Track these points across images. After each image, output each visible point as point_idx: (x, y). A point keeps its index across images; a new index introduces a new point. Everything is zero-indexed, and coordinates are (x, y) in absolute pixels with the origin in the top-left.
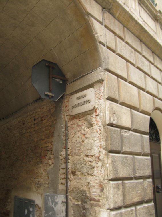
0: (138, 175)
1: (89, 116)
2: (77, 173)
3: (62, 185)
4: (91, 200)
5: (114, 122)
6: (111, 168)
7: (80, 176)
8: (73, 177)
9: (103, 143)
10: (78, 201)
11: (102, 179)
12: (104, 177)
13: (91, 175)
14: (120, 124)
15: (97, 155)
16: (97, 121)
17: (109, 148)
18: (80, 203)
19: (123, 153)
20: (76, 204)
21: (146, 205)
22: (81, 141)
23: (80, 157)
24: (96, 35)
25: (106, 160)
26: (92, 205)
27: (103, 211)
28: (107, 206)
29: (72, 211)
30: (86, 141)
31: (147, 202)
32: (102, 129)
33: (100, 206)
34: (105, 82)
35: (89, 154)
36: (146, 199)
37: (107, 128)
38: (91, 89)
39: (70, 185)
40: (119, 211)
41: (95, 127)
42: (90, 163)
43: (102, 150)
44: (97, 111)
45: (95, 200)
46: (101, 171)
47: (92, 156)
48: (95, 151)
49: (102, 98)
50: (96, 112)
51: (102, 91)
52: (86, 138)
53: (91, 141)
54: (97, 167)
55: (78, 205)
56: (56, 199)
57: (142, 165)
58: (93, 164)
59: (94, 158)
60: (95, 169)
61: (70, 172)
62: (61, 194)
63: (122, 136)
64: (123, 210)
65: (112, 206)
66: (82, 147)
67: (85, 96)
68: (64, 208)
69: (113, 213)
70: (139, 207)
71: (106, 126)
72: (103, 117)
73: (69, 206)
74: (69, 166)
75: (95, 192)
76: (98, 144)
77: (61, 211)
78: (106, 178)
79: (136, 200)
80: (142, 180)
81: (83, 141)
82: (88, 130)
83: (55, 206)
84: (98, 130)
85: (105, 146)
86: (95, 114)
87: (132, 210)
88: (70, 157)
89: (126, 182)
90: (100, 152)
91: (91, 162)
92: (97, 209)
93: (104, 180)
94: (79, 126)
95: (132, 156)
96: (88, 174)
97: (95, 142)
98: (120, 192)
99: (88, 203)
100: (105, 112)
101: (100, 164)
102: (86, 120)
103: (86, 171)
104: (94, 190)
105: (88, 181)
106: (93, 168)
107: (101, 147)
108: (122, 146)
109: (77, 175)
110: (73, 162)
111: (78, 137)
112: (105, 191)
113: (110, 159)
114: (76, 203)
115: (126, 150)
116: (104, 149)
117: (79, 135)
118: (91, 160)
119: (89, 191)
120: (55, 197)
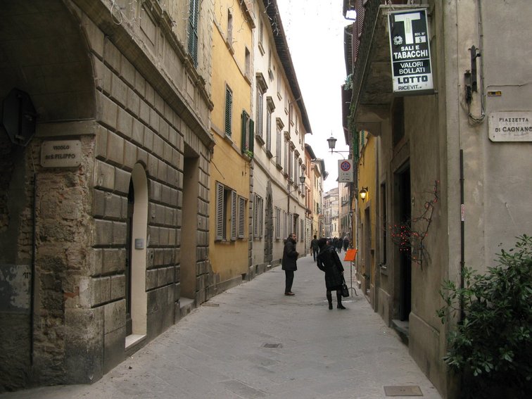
0: (115, 243)
1: (71, 173)
2: (48, 238)
3: (22, 253)
4: (68, 268)
5: (101, 185)
6: (95, 234)
7: (53, 242)
8: (41, 243)
9: (88, 207)
10: (49, 270)
11: (84, 246)
12: (87, 244)
13: (69, 241)
14: (105, 186)
15: (79, 219)
16: (81, 181)
17: (95, 214)
18: (52, 272)
19: (104, 219)
20: (47, 275)
21: (119, 276)
22: (57, 201)
23: (55, 220)
24: (95, 79)
25: (91, 226)
26: (69, 274)
27: (84, 279)
28: (89, 273)
29: (41, 283)
30: (64, 202)
31: (119, 273)
32: (88, 191)
33: (80, 274)
34: (96, 138)
35: (68, 217)
36: (119, 270)
37: (95, 191)
38: (77, 142)
39: (37, 253)
40: (99, 279)
41: (79, 188)
42: (69, 228)
43: (85, 214)
44: (83, 169)
45: (73, 268)
46: (83, 237)
47: (72, 220)
48: (78, 215)
49: (90, 155)
50: (80, 169)
51: (92, 147)
52: (65, 199)
53: (72, 203)
54: (79, 233)
55: (50, 275)
56: (13, 270)
57: (119, 233)
58: (74, 229)
59: (75, 223)
60: (76, 234)
61: (38, 237)
62: (21, 263)
63: (105, 199)
64: (102, 279)
65: (94, 273)
66: (58, 208)
67: (68, 147)
68: (27, 281)
69: (95, 280)
70: (113, 277)
71: (93, 190)
72: (91, 179)
73: (36, 277)
74: (37, 230)
75: (74, 259)
76: (81, 208)
77: (22, 284)
78: (89, 244)
79: (112, 270)
80: (117, 249)
81: (61, 202)
82: (68, 189)
83: (11, 279)
84: (83, 192)
85: (90, 211)
86: (79, 172)
87: (108, 280)
88: (38, 219)
89: (105, 249)
90: (83, 216)
91: (70, 226)
92: (76, 277)
93: (87, 246)
94: (55, 182)
95: (110, 222)
96: (66, 240)
97: (78, 205)
98: (100, 260)
99: (64, 271)
100: (92, 173)
101: (82, 230)
102: (66, 177)
103: (62, 236)
104: (73, 258)
105: (65, 247)
106: (74, 233)
107: (84, 211)
108: (105, 211)
109: (49, 241)
110: (43, 225)
111: (53, 196)
112: (87, 258)
113: (95, 225)
114: (46, 273)
115: (108, 215)
116: (88, 213)
117: (55, 193)
118: (72, 225)
119: (67, 259)
120: (11, 269)
